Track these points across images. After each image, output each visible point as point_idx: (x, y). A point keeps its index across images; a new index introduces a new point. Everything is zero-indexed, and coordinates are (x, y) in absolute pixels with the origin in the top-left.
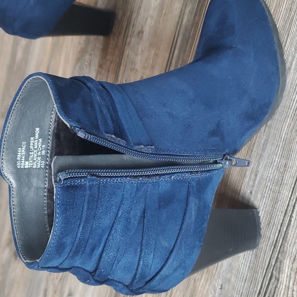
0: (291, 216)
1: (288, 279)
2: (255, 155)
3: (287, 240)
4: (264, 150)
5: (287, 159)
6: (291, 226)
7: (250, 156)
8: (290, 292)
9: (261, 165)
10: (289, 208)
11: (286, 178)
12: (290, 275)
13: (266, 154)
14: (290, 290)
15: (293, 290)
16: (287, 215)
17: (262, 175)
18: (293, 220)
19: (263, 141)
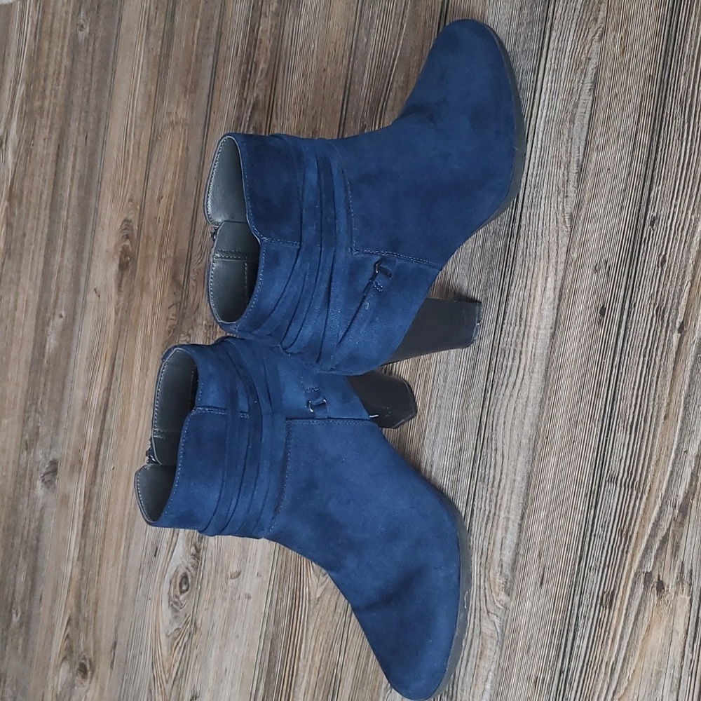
0: (473, 505)
1: (478, 576)
2: (428, 442)
3: (472, 533)
4: (436, 434)
5: (462, 440)
6: (475, 516)
7: (423, 444)
8: (482, 592)
9: (436, 453)
10: (470, 496)
11: (463, 462)
12: (480, 572)
13: (439, 440)
14: (481, 589)
15: (485, 589)
16: (469, 505)
17: (438, 464)
18: (475, 508)
19: (435, 424)
